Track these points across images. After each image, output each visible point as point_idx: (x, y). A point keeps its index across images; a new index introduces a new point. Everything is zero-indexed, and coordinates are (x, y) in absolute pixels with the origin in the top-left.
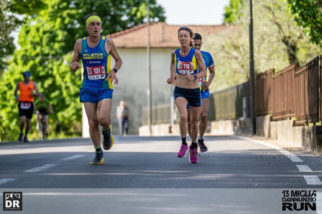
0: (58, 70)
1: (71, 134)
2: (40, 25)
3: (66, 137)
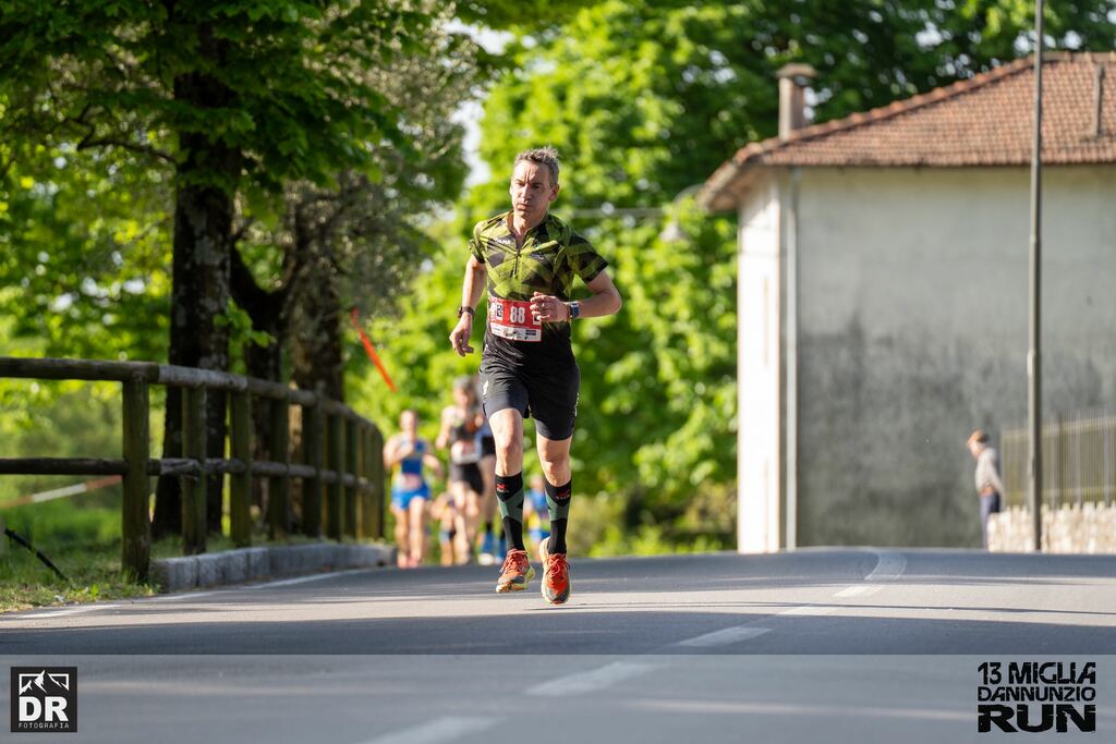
1: (688, 538)
2: (569, 73)
3: (666, 552)
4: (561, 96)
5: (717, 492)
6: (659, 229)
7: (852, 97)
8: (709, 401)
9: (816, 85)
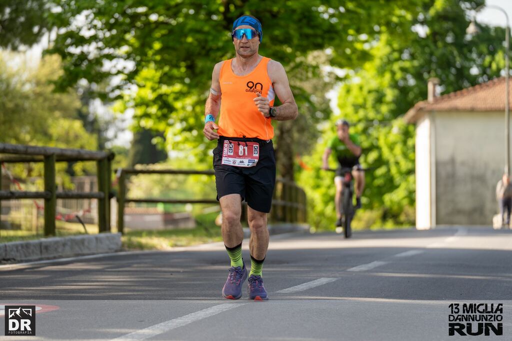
0: (386, 139)
2: (364, 82)
3: (395, 228)
4: (361, 89)
5: (410, 209)
6: (391, 129)
8: (406, 181)
9: (440, 85)
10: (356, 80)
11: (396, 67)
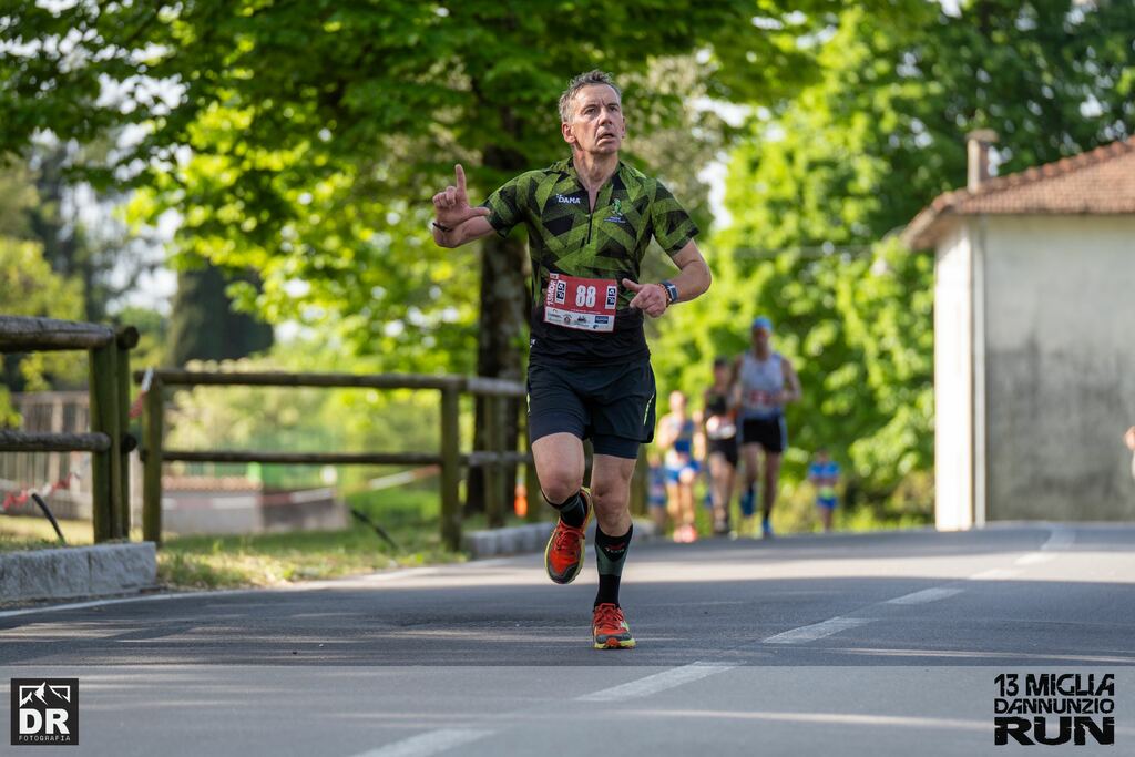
0: (854, 293)
1: (895, 516)
2: (793, 141)
3: (877, 528)
4: (790, 157)
5: (919, 480)
6: (870, 264)
7: (1027, 157)
8: (912, 404)
9: (999, 147)
10: (774, 136)
11: (881, 98)
